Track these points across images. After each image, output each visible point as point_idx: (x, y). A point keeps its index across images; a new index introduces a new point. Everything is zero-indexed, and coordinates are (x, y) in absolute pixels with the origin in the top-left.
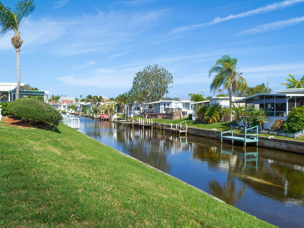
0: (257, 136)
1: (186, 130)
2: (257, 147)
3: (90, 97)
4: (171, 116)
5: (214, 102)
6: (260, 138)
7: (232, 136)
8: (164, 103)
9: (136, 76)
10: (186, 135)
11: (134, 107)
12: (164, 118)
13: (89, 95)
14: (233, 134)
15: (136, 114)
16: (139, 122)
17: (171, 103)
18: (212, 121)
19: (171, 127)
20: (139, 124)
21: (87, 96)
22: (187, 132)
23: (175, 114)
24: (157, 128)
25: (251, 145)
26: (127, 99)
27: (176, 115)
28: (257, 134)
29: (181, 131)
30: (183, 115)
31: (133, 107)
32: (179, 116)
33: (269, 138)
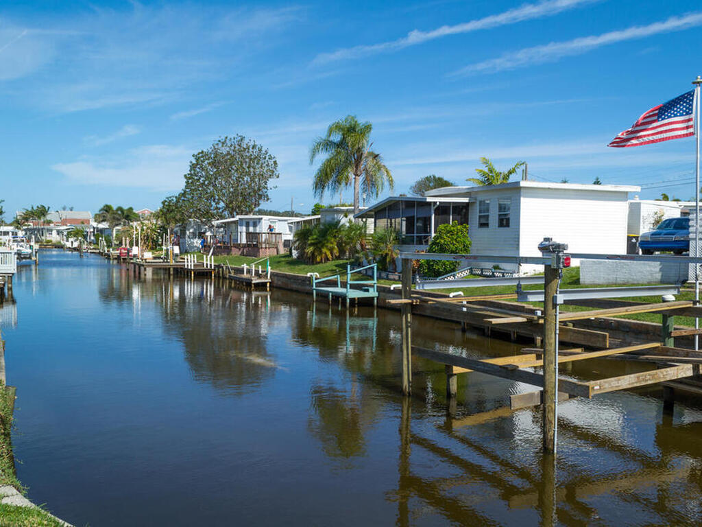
0: (375, 286)
1: (269, 277)
2: (376, 307)
3: (107, 209)
4: (256, 249)
5: (329, 218)
6: (380, 290)
7: (338, 287)
8: (247, 221)
9: (194, 162)
10: (268, 289)
11: (191, 231)
12: (244, 255)
13: (107, 206)
14: (341, 282)
15: (196, 246)
16: (186, 264)
17: (260, 222)
18: (321, 259)
19: (243, 273)
20: (186, 267)
21: (102, 207)
22: (270, 283)
23: (264, 246)
24: (221, 275)
25: (365, 304)
26: (171, 211)
27: (266, 248)
28: (375, 281)
29: (255, 280)
30: (284, 247)
31: (189, 230)
32: (276, 250)
33: (392, 288)
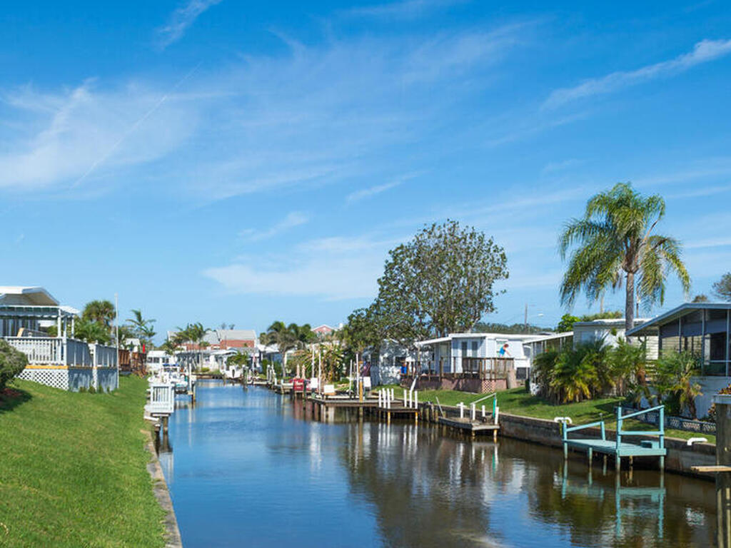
0: (662, 438)
1: (496, 422)
2: (662, 471)
3: (278, 327)
4: (477, 381)
6: (669, 445)
7: (601, 438)
8: (464, 341)
9: (391, 261)
10: (495, 439)
11: (386, 355)
12: (459, 390)
13: (277, 323)
14: (606, 432)
15: (391, 377)
16: (380, 401)
17: (482, 342)
18: (575, 397)
19: (460, 416)
20: (380, 406)
23: (488, 376)
24: (428, 418)
25: (646, 466)
26: (360, 330)
27: (491, 380)
28: (662, 432)
29: (477, 427)
30: (517, 378)
31: (383, 355)
32: (505, 383)
33: (689, 443)
